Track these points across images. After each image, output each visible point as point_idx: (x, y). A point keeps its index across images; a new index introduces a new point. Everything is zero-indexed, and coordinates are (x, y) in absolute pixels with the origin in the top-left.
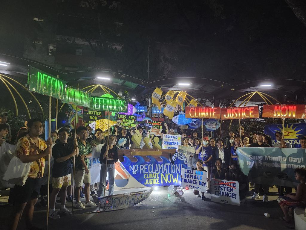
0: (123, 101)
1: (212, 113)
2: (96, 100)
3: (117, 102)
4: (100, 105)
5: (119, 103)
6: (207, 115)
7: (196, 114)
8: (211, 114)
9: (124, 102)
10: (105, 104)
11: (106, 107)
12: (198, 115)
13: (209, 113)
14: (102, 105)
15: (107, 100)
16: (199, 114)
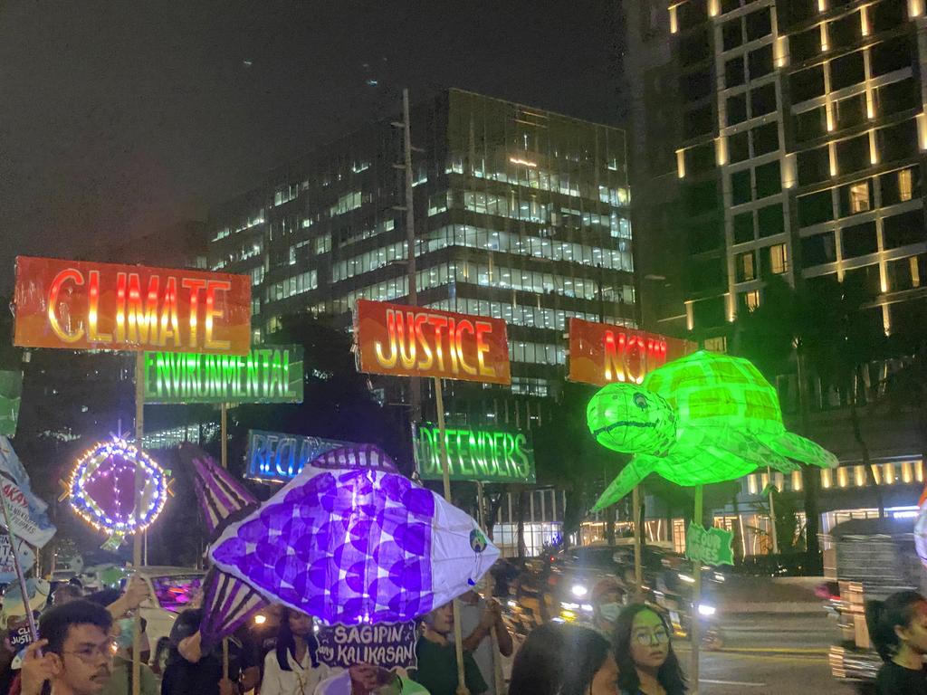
0: (517, 440)
1: (201, 318)
2: (435, 439)
3: (500, 440)
4: (451, 456)
5: (505, 443)
6: (170, 326)
7: (93, 317)
8: (193, 321)
9: (520, 441)
10: (466, 453)
11: (468, 465)
12: (106, 325)
13: (184, 316)
14: (455, 457)
15: (468, 436)
16: (120, 318)
